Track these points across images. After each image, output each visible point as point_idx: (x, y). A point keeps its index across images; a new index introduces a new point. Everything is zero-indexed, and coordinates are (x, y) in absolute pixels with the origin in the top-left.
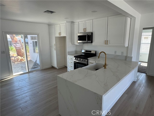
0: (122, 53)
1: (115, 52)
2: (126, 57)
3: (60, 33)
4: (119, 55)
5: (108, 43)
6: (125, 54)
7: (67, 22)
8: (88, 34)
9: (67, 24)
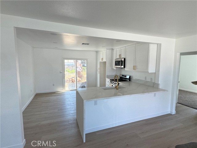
0: (151, 79)
1: (146, 78)
2: (154, 84)
3: (102, 59)
4: (148, 82)
5: (136, 69)
6: (153, 81)
7: (107, 49)
8: (121, 60)
9: (108, 50)
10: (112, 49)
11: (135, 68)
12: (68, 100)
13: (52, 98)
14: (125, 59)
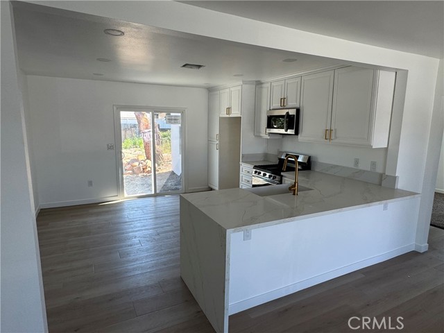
0: (374, 164)
1: (357, 162)
2: (382, 176)
3: (229, 110)
4: (364, 171)
5: (333, 137)
6: (379, 170)
7: (245, 83)
8: (288, 113)
9: (246, 87)
10: (259, 84)
11: (328, 134)
12: (139, 225)
13: (91, 220)
14: (298, 111)
